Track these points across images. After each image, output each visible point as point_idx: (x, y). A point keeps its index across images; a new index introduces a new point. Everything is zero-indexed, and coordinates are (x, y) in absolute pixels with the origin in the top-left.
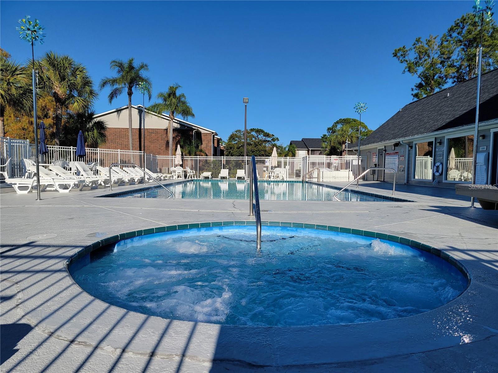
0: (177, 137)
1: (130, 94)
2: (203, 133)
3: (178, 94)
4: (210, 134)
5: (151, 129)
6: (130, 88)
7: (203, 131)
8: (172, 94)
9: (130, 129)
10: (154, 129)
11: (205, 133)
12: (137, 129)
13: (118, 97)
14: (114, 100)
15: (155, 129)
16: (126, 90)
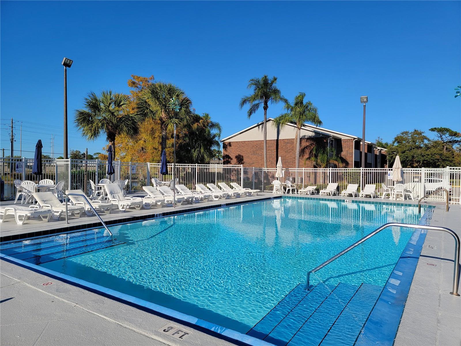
0: (311, 145)
1: (266, 108)
2: (343, 140)
3: (304, 102)
4: (352, 139)
5: (287, 139)
6: (266, 103)
7: (343, 138)
8: (299, 103)
9: (265, 141)
10: (289, 139)
11: (345, 140)
12: (275, 140)
13: (256, 112)
14: (253, 115)
15: (291, 139)
16: (262, 105)
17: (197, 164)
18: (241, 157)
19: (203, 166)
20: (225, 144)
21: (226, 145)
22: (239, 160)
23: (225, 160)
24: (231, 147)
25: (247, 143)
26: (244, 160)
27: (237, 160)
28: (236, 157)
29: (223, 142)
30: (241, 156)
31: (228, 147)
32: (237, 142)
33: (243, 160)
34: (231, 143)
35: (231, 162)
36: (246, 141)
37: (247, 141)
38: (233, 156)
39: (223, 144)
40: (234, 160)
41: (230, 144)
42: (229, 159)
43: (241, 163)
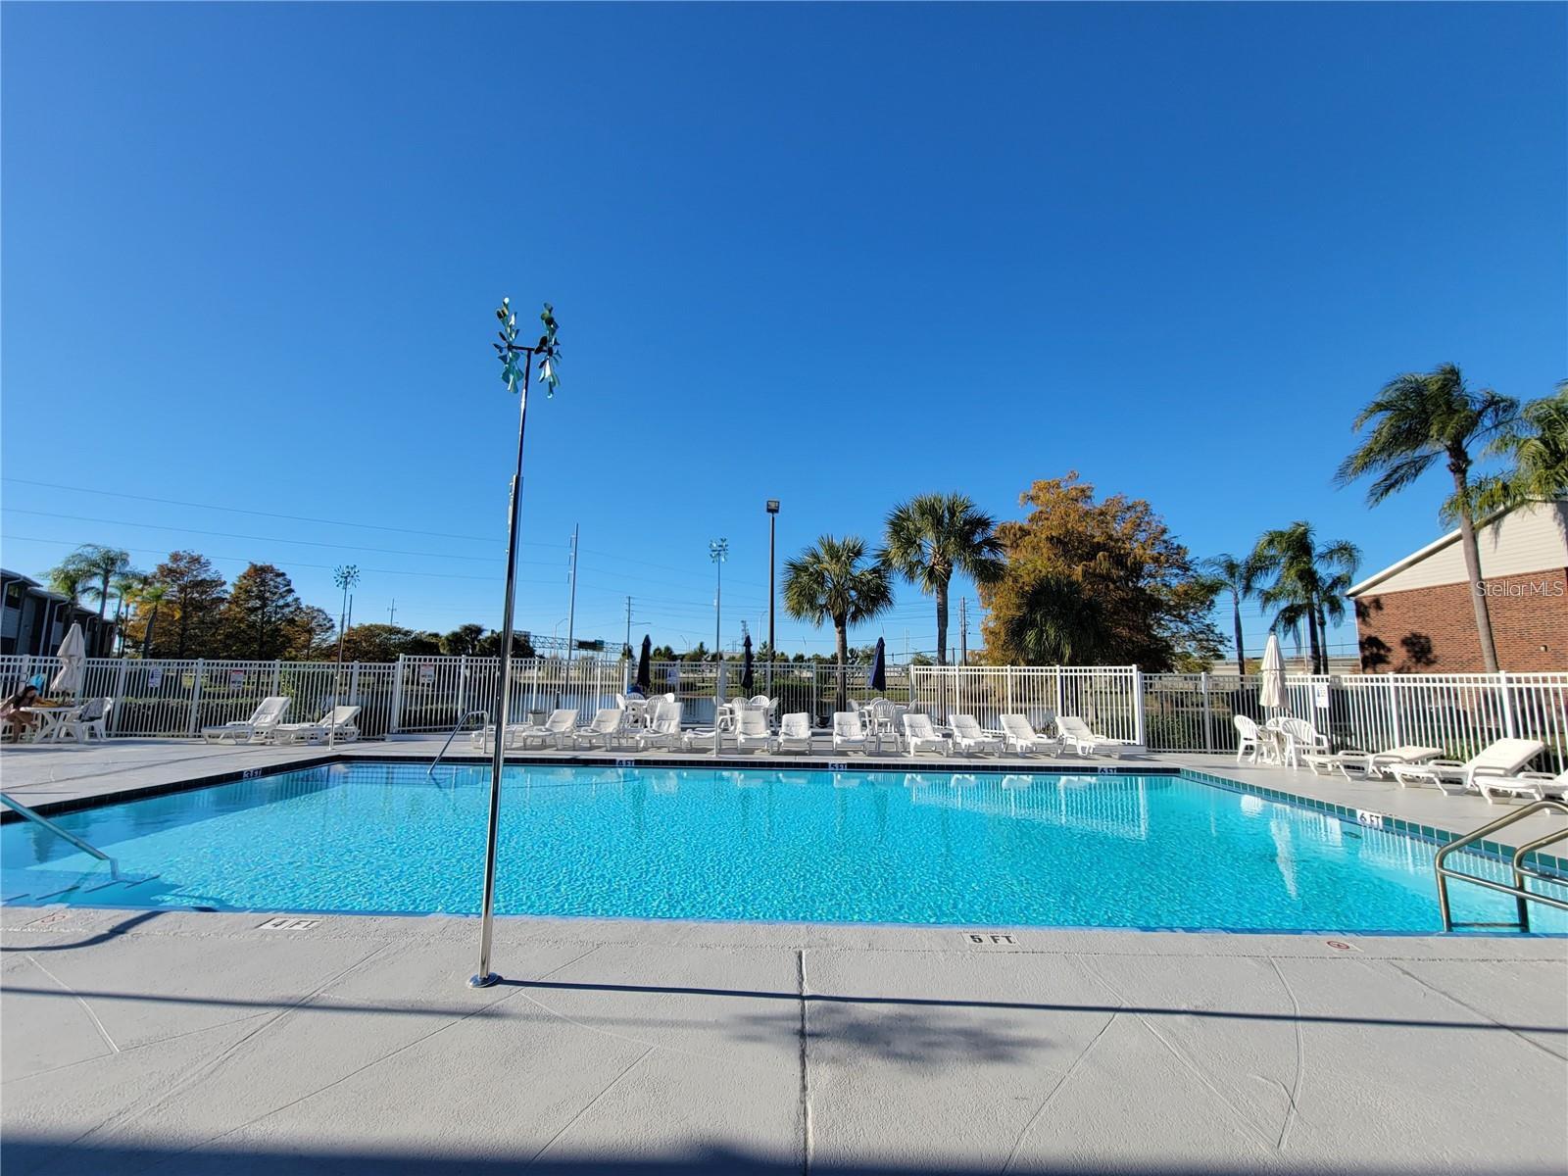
17: (1058, 666)
18: (1422, 640)
19: (1085, 671)
20: (1362, 604)
21: (1366, 607)
22: (1416, 652)
23: (1367, 653)
24: (1385, 612)
25: (1438, 591)
26: (1436, 651)
27: (1408, 651)
28: (1405, 642)
29: (1353, 598)
30: (1420, 637)
31: (1372, 612)
32: (1401, 592)
33: (1429, 650)
34: (1382, 601)
35: (1390, 659)
36: (1435, 588)
37: (1440, 587)
38: (1391, 638)
39: (1356, 602)
40: (1399, 655)
41: (1377, 603)
42: (1378, 649)
43: (1424, 660)
